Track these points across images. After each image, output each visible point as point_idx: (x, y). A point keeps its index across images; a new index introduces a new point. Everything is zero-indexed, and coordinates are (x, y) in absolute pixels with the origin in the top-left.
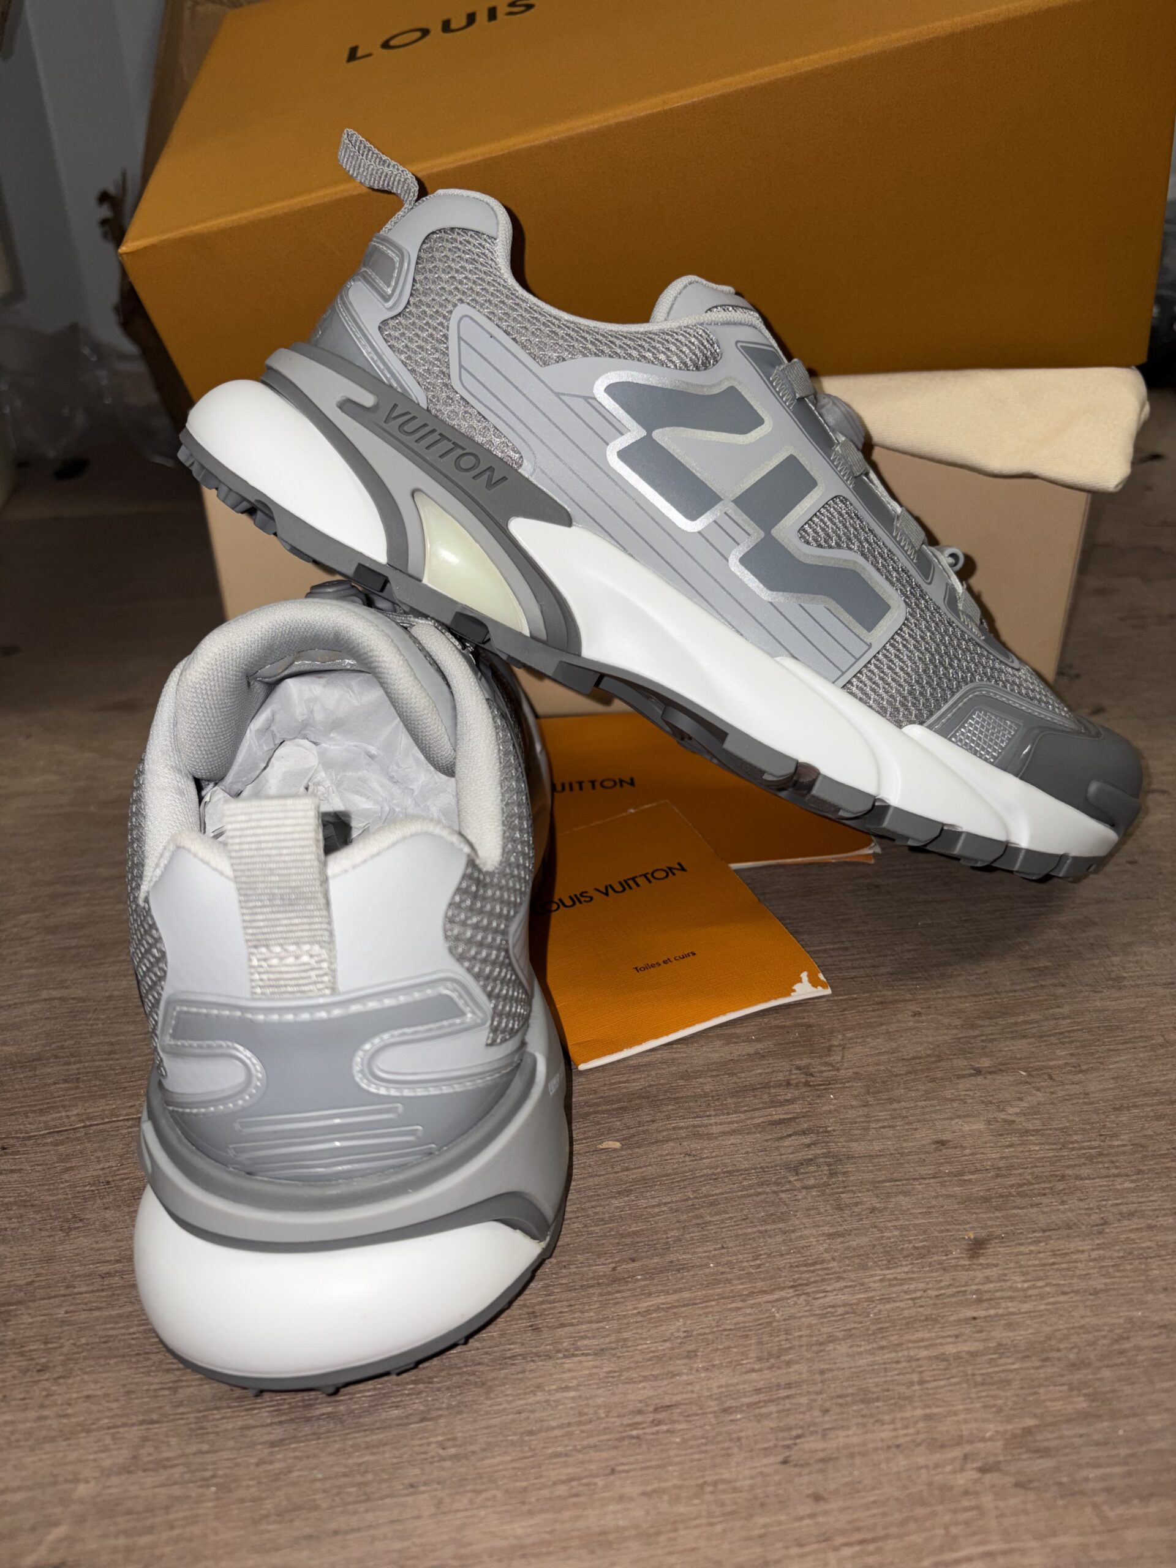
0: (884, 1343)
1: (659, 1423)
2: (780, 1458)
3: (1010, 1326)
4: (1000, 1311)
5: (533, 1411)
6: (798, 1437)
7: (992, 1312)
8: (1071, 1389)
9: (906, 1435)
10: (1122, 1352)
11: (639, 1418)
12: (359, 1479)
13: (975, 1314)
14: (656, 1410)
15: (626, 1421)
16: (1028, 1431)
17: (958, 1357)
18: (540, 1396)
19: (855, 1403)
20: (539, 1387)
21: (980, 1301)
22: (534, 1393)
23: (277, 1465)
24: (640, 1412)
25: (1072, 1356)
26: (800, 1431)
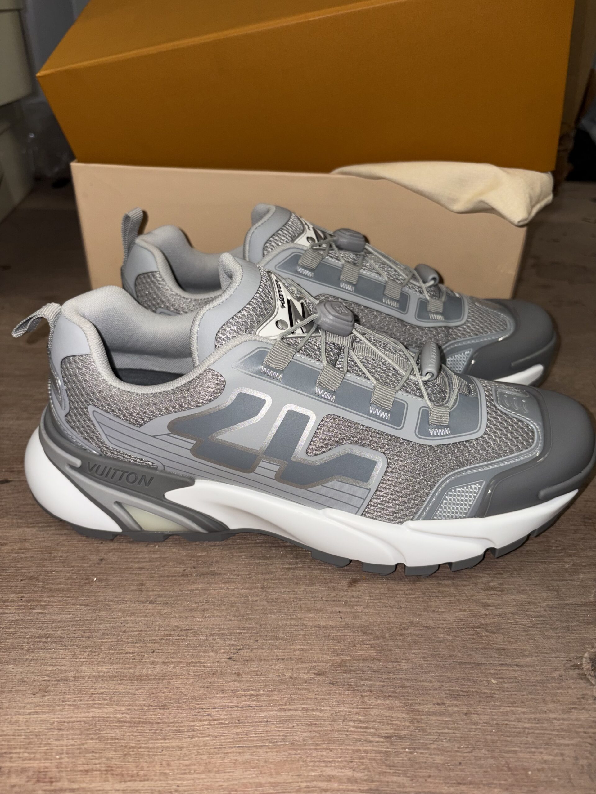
0: (294, 617)
1: (182, 635)
2: (228, 657)
3: (355, 617)
4: (353, 611)
5: (127, 623)
6: (240, 649)
7: (349, 610)
8: (371, 647)
9: (288, 655)
10: (401, 635)
11: (173, 633)
12: (44, 640)
13: (341, 611)
14: (181, 630)
15: (166, 633)
16: (344, 661)
17: (325, 627)
18: (133, 618)
19: (271, 639)
20: (134, 614)
21: (345, 605)
22: (131, 616)
23: (11, 630)
24: (174, 630)
25: (378, 633)
26: (241, 647)
